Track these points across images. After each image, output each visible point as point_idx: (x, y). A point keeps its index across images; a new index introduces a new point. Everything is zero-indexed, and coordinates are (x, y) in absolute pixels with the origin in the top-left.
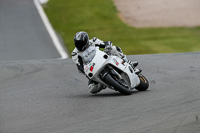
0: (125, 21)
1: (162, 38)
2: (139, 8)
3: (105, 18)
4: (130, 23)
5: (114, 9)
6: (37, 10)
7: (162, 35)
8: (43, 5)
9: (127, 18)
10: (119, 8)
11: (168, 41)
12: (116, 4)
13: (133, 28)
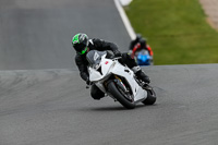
0: (213, 26)
3: (192, 22)
5: (202, 13)
6: (118, 12)
8: (124, 7)
12: (204, 7)
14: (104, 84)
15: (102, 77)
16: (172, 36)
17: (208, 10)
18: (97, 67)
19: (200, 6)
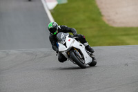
0: (107, 22)
1: (133, 35)
2: (117, 13)
3: (93, 20)
4: (111, 24)
5: (100, 14)
7: (133, 32)
9: (109, 20)
10: (103, 14)
11: (136, 36)
12: (101, 10)
13: (112, 27)
14: (67, 53)
15: (67, 49)
16: (81, 29)
17: (104, 12)
18: (64, 43)
19: (98, 9)
